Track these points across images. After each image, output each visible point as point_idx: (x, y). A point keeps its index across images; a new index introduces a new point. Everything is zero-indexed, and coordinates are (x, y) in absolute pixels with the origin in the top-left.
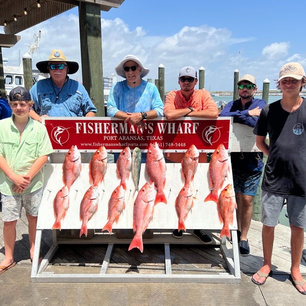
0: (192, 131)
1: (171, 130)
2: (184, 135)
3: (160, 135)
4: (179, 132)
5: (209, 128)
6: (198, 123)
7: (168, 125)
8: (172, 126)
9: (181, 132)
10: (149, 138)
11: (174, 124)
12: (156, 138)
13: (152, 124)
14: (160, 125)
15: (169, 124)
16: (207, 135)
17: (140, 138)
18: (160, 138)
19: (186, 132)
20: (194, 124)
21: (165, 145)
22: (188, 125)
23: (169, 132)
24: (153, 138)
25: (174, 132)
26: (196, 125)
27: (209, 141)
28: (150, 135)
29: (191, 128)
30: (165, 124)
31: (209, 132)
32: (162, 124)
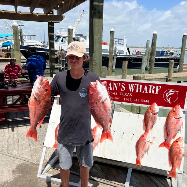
0: (155, 92)
1: (139, 90)
2: (148, 94)
3: (130, 93)
4: (145, 91)
5: (169, 91)
6: (160, 87)
7: (136, 86)
8: (139, 87)
9: (147, 92)
10: (122, 94)
11: (141, 86)
12: (127, 94)
13: (125, 84)
14: (131, 85)
15: (138, 85)
16: (167, 96)
17: (115, 94)
18: (130, 95)
19: (150, 92)
20: (157, 87)
21: (133, 100)
22: (152, 87)
23: (137, 91)
24: (125, 94)
25: (140, 91)
26: (159, 88)
27: (169, 100)
28: (122, 92)
29: (155, 90)
30: (134, 85)
31: (169, 94)
32: (132, 85)
